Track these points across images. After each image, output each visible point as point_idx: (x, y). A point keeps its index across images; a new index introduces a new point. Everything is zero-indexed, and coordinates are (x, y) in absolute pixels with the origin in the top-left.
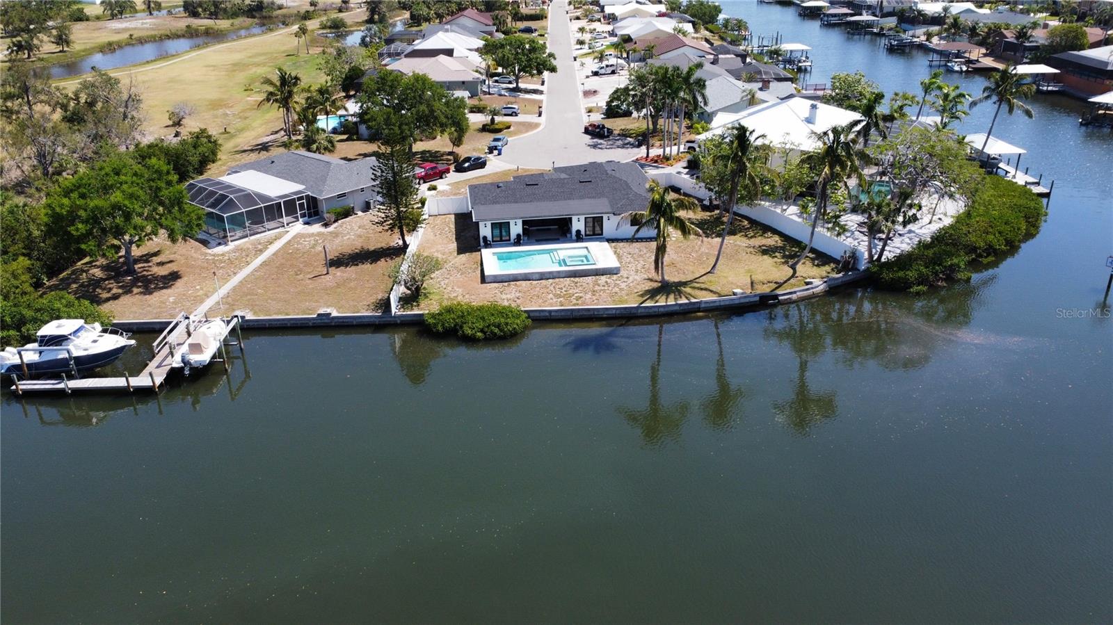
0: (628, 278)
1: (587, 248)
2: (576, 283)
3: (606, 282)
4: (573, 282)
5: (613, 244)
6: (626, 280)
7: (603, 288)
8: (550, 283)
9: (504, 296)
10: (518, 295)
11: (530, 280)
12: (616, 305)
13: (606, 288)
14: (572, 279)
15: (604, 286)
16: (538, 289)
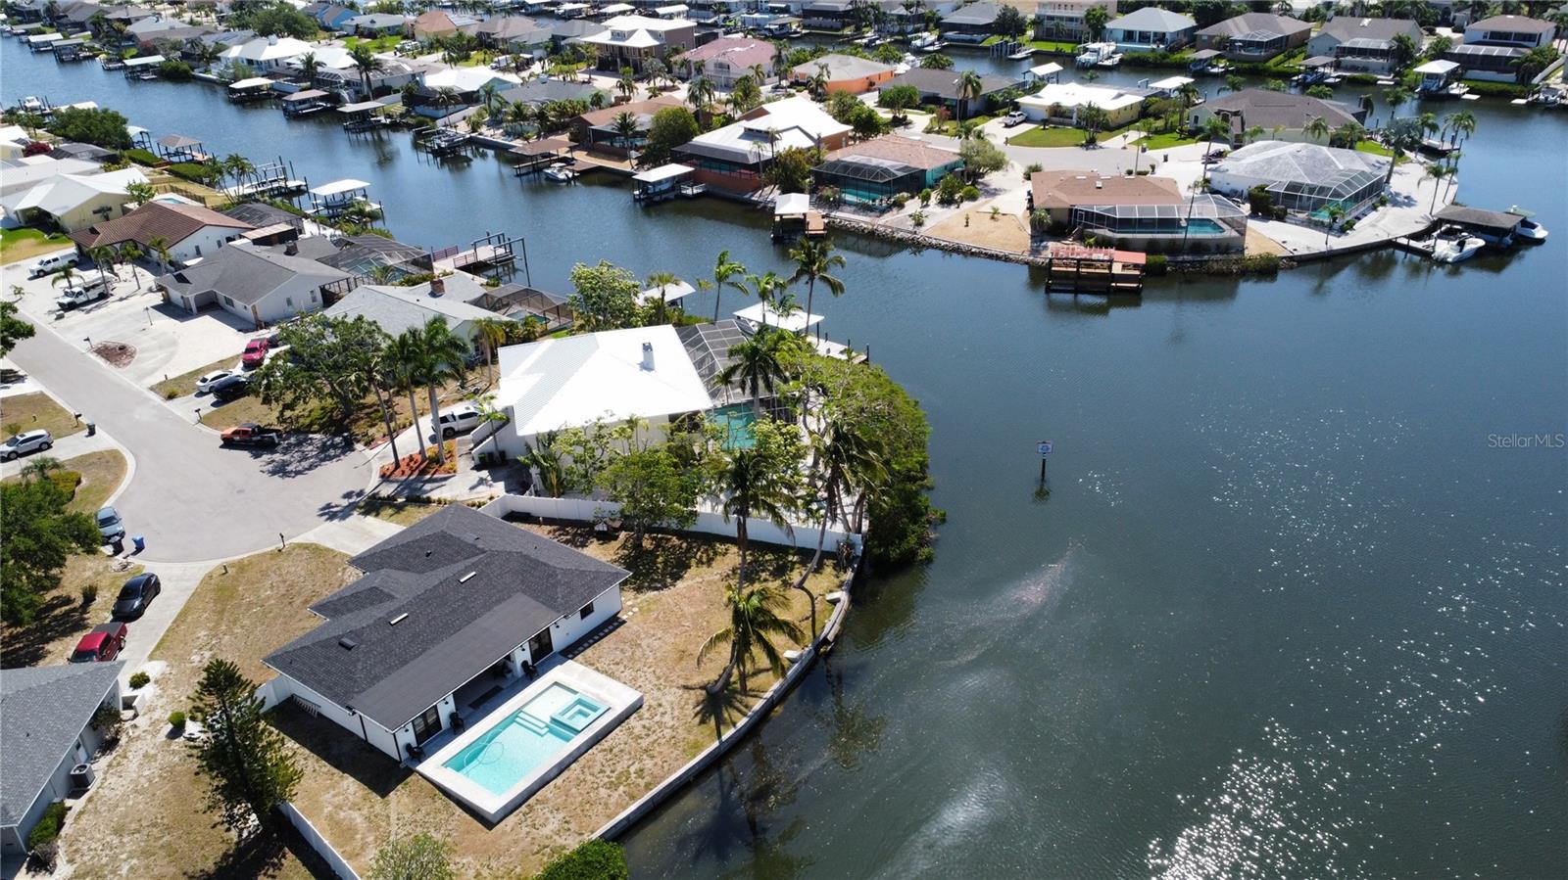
0: (660, 705)
1: (556, 683)
2: (611, 750)
3: (644, 727)
4: (605, 750)
5: (579, 657)
6: (661, 710)
7: (651, 739)
8: (578, 771)
9: (546, 831)
10: (560, 816)
11: (548, 783)
12: (694, 756)
13: (654, 737)
14: (597, 746)
15: (648, 735)
16: (574, 790)
